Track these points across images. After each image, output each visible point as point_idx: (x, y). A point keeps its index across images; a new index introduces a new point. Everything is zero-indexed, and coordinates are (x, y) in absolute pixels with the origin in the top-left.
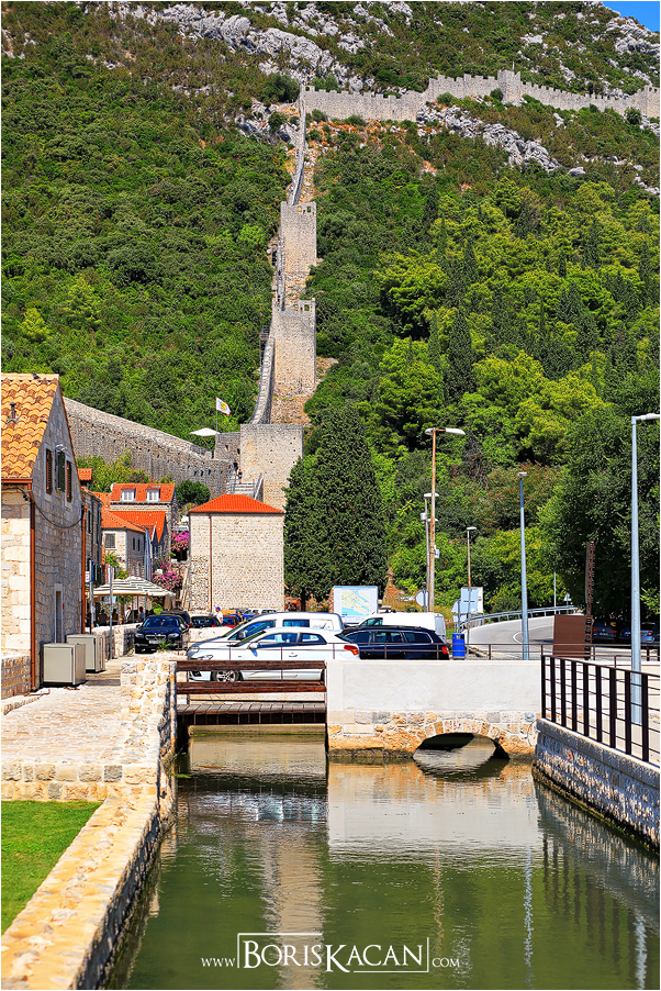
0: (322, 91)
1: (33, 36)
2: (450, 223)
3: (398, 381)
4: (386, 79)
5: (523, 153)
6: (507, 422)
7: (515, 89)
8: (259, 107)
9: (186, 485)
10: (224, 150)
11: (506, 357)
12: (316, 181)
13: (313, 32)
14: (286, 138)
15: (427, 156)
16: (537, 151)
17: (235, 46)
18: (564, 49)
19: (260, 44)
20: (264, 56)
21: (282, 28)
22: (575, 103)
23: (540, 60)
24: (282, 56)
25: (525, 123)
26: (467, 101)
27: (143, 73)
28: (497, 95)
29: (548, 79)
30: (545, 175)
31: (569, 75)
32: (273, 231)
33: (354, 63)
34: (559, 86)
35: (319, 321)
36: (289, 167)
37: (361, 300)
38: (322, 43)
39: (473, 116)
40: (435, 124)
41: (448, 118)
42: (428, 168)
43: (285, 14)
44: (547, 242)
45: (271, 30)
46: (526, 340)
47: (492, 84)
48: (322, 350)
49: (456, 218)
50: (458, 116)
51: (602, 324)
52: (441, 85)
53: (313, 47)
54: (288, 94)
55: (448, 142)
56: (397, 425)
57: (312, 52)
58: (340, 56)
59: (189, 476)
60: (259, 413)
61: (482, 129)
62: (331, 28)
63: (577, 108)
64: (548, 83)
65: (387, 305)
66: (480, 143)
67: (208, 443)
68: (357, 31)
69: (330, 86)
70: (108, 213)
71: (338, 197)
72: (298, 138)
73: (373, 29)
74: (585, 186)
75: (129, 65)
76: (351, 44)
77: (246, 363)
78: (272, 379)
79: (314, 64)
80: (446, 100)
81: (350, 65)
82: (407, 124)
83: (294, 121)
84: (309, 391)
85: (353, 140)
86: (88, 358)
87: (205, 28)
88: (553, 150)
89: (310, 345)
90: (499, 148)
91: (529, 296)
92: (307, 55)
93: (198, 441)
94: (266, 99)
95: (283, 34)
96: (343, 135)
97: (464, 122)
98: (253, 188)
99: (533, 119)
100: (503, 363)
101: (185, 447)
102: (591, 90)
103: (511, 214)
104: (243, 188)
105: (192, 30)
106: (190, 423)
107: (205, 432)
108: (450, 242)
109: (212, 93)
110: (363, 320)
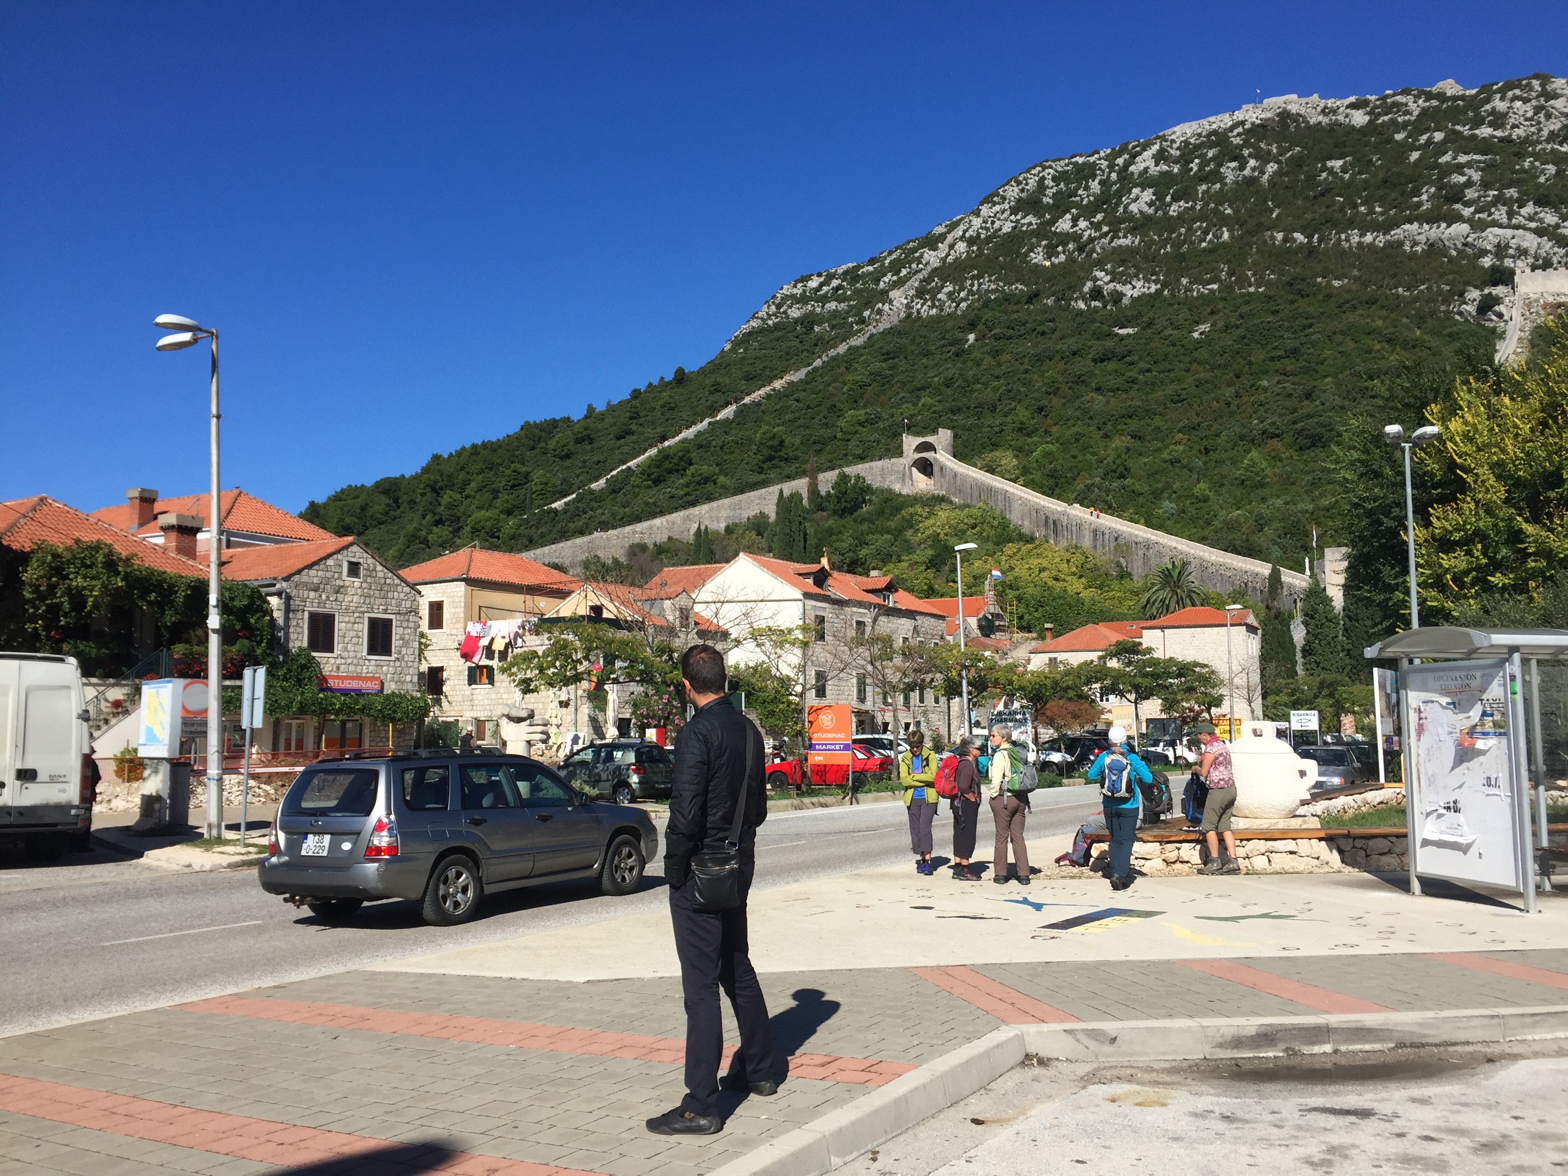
0: (1539, 272)
1: (1273, 272)
8: (1476, 293)
13: (1532, 224)
14: (1501, 316)
17: (1456, 249)
19: (1480, 243)
20: (1484, 253)
21: (1501, 226)
24: (1500, 249)
38: (1541, 232)
43: (1505, 215)
45: (1489, 230)
53: (1530, 236)
54: (1504, 278)
57: (1530, 241)
58: (1559, 240)
62: (1551, 219)
69: (1548, 266)
75: (1354, 279)
79: (1532, 251)
87: (1428, 239)
92: (1525, 245)
94: (1481, 285)
95: (1500, 231)
105: (1415, 243)
109: (1430, 289)
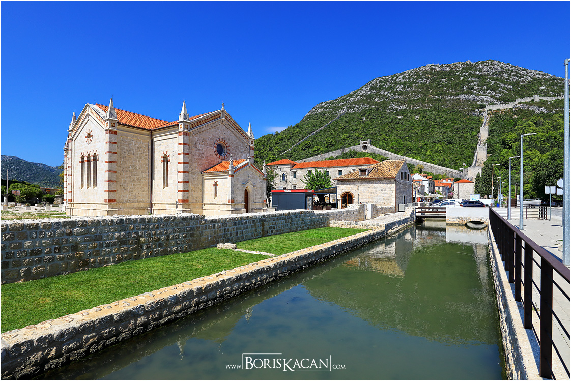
0: (491, 105)
2: (519, 126)
3: (504, 157)
4: (505, 101)
5: (539, 110)
6: (530, 163)
7: (537, 98)
8: (477, 110)
9: (457, 178)
10: (469, 119)
11: (531, 151)
12: (489, 122)
13: (489, 95)
14: (483, 115)
15: (515, 114)
16: (543, 110)
17: (472, 100)
18: (551, 88)
19: (477, 99)
20: (478, 101)
21: (482, 95)
22: (553, 99)
23: (544, 92)
24: (482, 100)
25: (540, 105)
26: (525, 102)
27: (453, 107)
28: (533, 100)
29: (547, 95)
30: (545, 114)
31: (552, 93)
32: (479, 132)
33: (498, 99)
34: (549, 96)
35: (488, 147)
36: (483, 120)
37: (497, 143)
38: (491, 97)
39: (527, 105)
40: (517, 108)
41: (520, 106)
42: (515, 116)
43: (483, 93)
44: (544, 127)
45: (480, 96)
46: (536, 147)
47: (532, 98)
48: (488, 153)
49: (522, 125)
50: (523, 105)
51: (557, 142)
52: (519, 100)
53: (489, 97)
54: (484, 107)
55: (520, 111)
56: (503, 165)
57: (489, 99)
58: (495, 98)
59: (458, 177)
60: (473, 165)
61: (529, 107)
62: (493, 93)
63: (554, 100)
64: (546, 96)
65: (504, 143)
66: (528, 110)
67: (462, 171)
68: (499, 93)
69: (493, 104)
70: (445, 133)
71: (493, 124)
72: (485, 115)
73: (503, 92)
74: (555, 115)
75: (450, 107)
76: (498, 96)
77: (471, 157)
78: (476, 159)
79: (489, 101)
80: (520, 103)
81: (498, 100)
82: (511, 109)
83: (484, 112)
84: (485, 161)
85: (497, 114)
86: (439, 158)
87: (466, 98)
88: (547, 109)
89: (485, 152)
90: (533, 111)
91: (538, 138)
93: (460, 171)
94: (478, 109)
96: (495, 113)
97: (524, 106)
98: (475, 125)
99: (542, 103)
100: (530, 152)
101: (457, 172)
102: (558, 96)
103: (535, 123)
104: (473, 125)
105: (463, 99)
106: (458, 168)
107: (461, 169)
108: (520, 130)
109: (467, 109)
110: (498, 146)
